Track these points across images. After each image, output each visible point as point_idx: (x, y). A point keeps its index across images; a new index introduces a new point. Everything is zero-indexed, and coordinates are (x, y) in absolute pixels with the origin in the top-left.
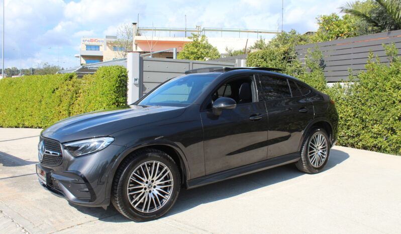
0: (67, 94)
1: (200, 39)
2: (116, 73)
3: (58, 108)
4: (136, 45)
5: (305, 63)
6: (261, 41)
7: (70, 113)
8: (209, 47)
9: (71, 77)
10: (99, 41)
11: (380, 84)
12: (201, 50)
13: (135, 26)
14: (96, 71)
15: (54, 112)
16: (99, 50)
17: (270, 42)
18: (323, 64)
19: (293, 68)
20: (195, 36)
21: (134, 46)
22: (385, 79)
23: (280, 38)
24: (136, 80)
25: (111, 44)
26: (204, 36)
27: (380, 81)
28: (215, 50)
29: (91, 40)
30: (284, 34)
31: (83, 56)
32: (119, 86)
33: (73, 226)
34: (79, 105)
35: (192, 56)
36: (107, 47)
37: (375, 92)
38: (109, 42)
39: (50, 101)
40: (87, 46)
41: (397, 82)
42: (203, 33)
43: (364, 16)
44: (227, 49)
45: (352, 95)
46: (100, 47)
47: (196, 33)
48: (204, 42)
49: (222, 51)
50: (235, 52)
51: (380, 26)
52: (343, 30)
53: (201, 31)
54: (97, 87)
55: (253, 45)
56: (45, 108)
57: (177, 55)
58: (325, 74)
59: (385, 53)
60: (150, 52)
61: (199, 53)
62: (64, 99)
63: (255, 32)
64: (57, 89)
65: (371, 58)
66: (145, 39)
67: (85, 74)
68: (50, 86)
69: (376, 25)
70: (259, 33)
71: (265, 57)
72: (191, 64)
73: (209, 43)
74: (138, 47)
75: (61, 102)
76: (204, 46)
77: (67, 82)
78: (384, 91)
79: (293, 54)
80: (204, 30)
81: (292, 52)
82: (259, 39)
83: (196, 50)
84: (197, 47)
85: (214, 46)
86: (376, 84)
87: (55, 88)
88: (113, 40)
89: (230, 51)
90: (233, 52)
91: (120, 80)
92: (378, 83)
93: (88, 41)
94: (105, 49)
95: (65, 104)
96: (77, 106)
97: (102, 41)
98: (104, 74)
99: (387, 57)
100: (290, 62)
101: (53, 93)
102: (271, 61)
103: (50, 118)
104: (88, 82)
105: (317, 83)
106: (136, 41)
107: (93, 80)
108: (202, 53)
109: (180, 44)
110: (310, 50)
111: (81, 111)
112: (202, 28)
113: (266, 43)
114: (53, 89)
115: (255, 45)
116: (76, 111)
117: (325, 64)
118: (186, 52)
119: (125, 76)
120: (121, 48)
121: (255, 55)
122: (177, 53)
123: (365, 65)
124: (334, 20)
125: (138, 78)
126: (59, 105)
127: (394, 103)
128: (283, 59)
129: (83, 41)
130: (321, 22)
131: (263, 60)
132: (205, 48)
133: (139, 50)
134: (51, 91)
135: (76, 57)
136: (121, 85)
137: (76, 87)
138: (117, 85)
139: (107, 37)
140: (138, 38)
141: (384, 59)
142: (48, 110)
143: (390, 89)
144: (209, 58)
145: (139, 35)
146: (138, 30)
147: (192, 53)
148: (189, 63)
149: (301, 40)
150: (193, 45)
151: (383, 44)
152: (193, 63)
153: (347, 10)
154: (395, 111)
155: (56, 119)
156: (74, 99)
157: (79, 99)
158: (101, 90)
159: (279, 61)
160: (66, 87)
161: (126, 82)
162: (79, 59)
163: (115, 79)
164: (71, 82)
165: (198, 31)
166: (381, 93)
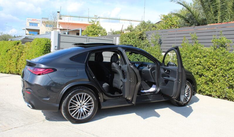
0: (15, 53)
1: (96, 23)
2: (44, 43)
3: (9, 61)
4: (59, 25)
5: (151, 41)
6: (131, 26)
7: (17, 64)
8: (101, 29)
9: (18, 43)
10: (37, 21)
11: (188, 55)
12: (96, 30)
13: (59, 13)
14: (33, 40)
15: (7, 63)
16: (37, 26)
17: (136, 27)
18: (160, 42)
19: (144, 43)
20: (93, 21)
21: (58, 25)
22: (191, 52)
23: (142, 25)
24: (56, 47)
25: (45, 22)
26: (98, 22)
27: (188, 53)
28: (104, 30)
29: (33, 20)
30: (144, 23)
31: (27, 29)
32: (46, 50)
33: (12, 129)
34: (22, 60)
35: (91, 33)
36: (42, 25)
37: (186, 59)
38: (44, 22)
39: (5, 57)
40: (30, 23)
41: (196, 54)
42: (98, 20)
43: (183, 17)
44: (111, 30)
45: (175, 60)
46: (38, 24)
47: (93, 20)
48: (98, 25)
49: (108, 31)
50: (116, 31)
51: (190, 23)
52: (173, 23)
53: (97, 19)
54: (33, 50)
55: (126, 28)
56: (2, 61)
57: (82, 32)
58: (161, 48)
59: (191, 38)
60: (66, 30)
61: (95, 32)
62: (13, 56)
63: (128, 20)
64: (9, 50)
65: (185, 40)
66: (64, 22)
67: (27, 41)
68: (5, 48)
69: (188, 22)
70: (131, 21)
71: (130, 37)
72: (88, 39)
73: (101, 26)
74: (60, 26)
75: (11, 57)
76: (98, 28)
77: (15, 46)
78: (190, 58)
79: (145, 35)
80: (99, 18)
81: (144, 34)
82: (130, 25)
83: (93, 30)
84: (94, 28)
85: (104, 28)
86: (186, 55)
87: (8, 49)
88: (46, 20)
89: (113, 31)
90: (114, 31)
91: (46, 47)
92: (187, 54)
93: (31, 20)
94: (41, 26)
95: (14, 59)
96: (21, 60)
97: (40, 21)
98: (38, 43)
99: (192, 40)
100: (143, 40)
101: (7, 52)
102: (133, 39)
103: (4, 67)
104: (28, 46)
105: (156, 52)
106: (59, 22)
107: (31, 46)
108: (96, 32)
109: (85, 25)
110: (154, 34)
111: (23, 64)
112: (98, 17)
113: (133, 27)
114: (6, 50)
115: (127, 28)
116: (20, 63)
117: (162, 42)
118: (88, 31)
119: (49, 44)
120: (50, 26)
121: (125, 35)
122: (82, 31)
123: (181, 44)
124: (169, 17)
125: (57, 46)
126: (10, 60)
127: (195, 65)
128: (139, 38)
129: (28, 20)
130: (162, 18)
131: (129, 38)
132: (98, 29)
133: (61, 28)
134: (5, 51)
135: (23, 29)
136: (47, 49)
137: (21, 49)
138: (45, 49)
139: (42, 18)
140: (60, 21)
141: (191, 41)
142: (3, 62)
143: (193, 58)
144: (101, 35)
145: (61, 19)
146: (60, 16)
147: (91, 31)
148: (87, 38)
149: (153, 26)
150: (92, 26)
151: (190, 33)
152: (89, 38)
153: (174, 13)
154: (195, 70)
155: (8, 67)
156: (19, 56)
157: (22, 56)
158: (35, 52)
159: (137, 39)
160: (14, 49)
161: (50, 48)
162: (25, 31)
163: (43, 46)
164: (18, 46)
165: (96, 18)
166: (188, 59)
